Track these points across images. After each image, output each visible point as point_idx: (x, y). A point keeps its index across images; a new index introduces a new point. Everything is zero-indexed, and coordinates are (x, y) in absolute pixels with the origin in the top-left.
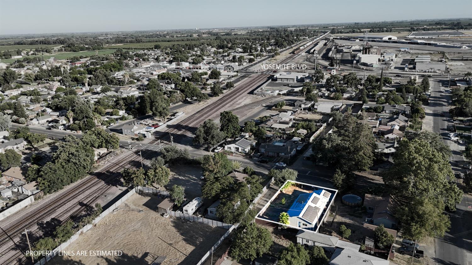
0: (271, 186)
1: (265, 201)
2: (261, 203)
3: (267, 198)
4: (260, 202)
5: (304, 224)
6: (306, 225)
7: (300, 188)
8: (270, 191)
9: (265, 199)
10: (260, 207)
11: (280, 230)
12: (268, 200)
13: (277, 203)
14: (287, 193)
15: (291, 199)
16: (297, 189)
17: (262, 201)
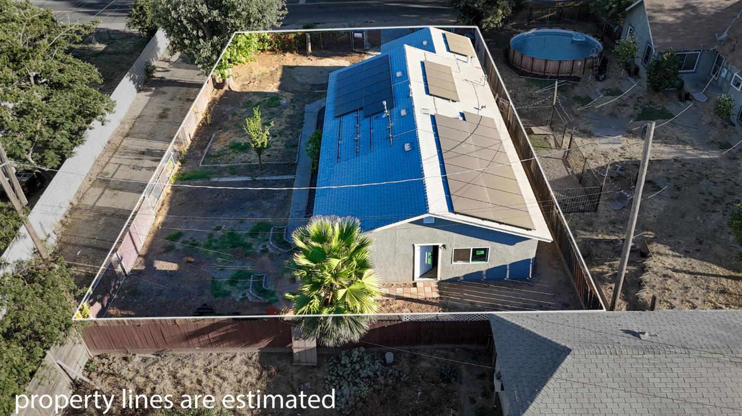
0: (157, 75)
1: (148, 153)
2: (121, 176)
3: (151, 136)
4: (110, 169)
5: (461, 255)
6: (480, 255)
7: (302, 51)
8: (158, 99)
9: (142, 144)
10: (120, 201)
11: (314, 359)
12: (156, 145)
13: (217, 147)
14: (254, 88)
15: (288, 112)
16: (291, 59)
17: (126, 160)
